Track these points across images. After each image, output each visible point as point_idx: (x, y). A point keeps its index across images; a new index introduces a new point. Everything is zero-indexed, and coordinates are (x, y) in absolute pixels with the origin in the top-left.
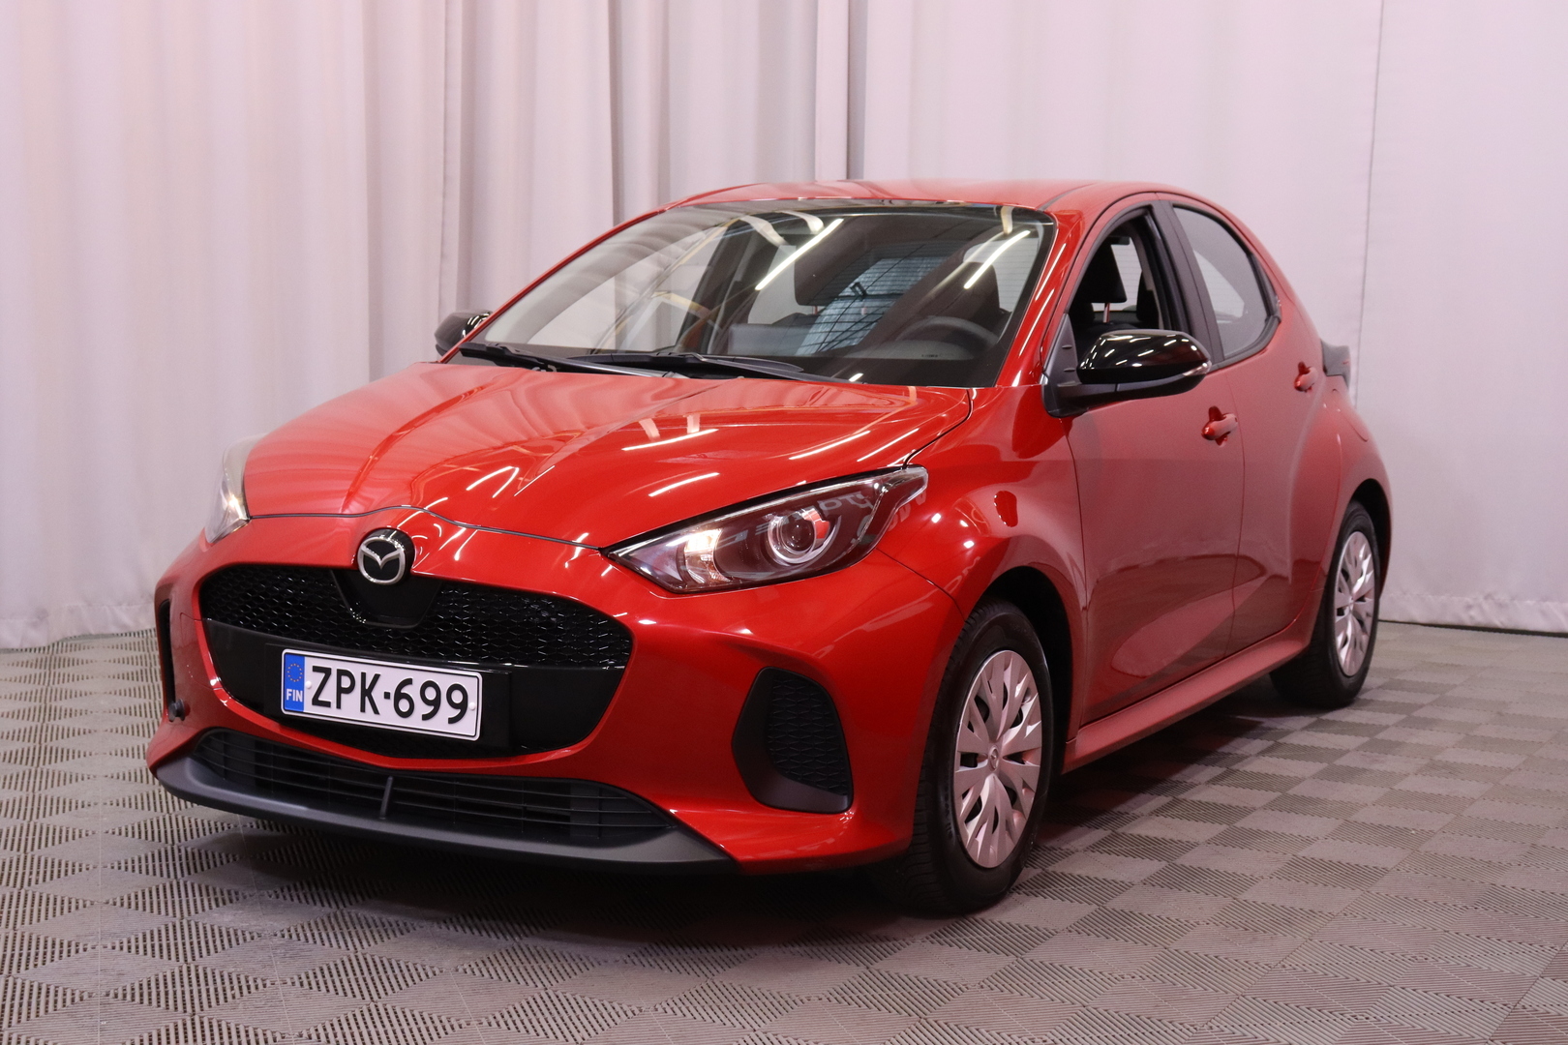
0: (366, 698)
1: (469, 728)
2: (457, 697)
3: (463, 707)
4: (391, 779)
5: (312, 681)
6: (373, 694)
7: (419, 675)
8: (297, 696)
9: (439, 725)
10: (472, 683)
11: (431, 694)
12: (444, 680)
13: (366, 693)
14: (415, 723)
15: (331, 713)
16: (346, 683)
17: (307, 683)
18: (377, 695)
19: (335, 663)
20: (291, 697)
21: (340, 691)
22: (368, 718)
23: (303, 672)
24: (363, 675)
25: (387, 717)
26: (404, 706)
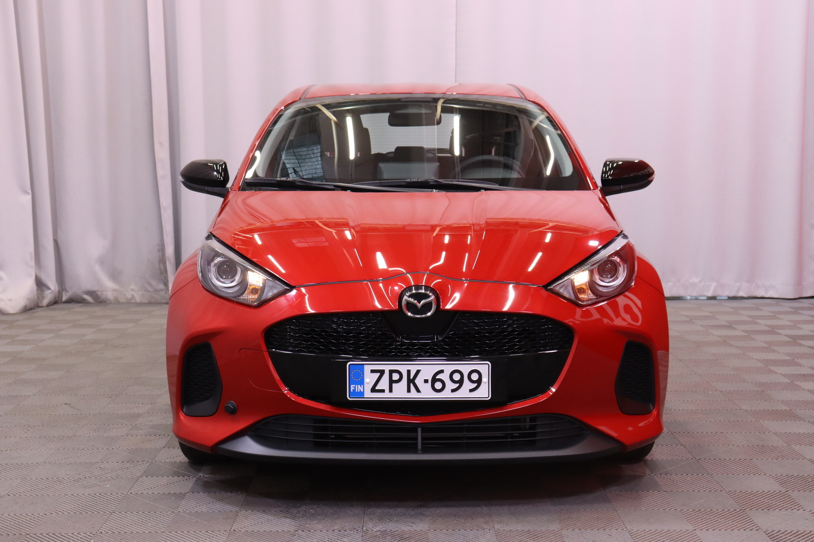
0: (411, 384)
1: (484, 393)
2: (475, 377)
3: (479, 382)
4: (419, 429)
5: (370, 379)
6: (416, 381)
7: (448, 367)
8: (359, 388)
9: (464, 393)
10: (485, 368)
11: (457, 377)
12: (466, 368)
13: (411, 381)
14: (447, 395)
15: (387, 396)
16: (396, 377)
17: (367, 380)
18: (419, 381)
19: (387, 367)
20: (354, 390)
21: (391, 382)
22: (414, 395)
23: (363, 374)
24: (409, 372)
25: (427, 393)
26: (438, 385)
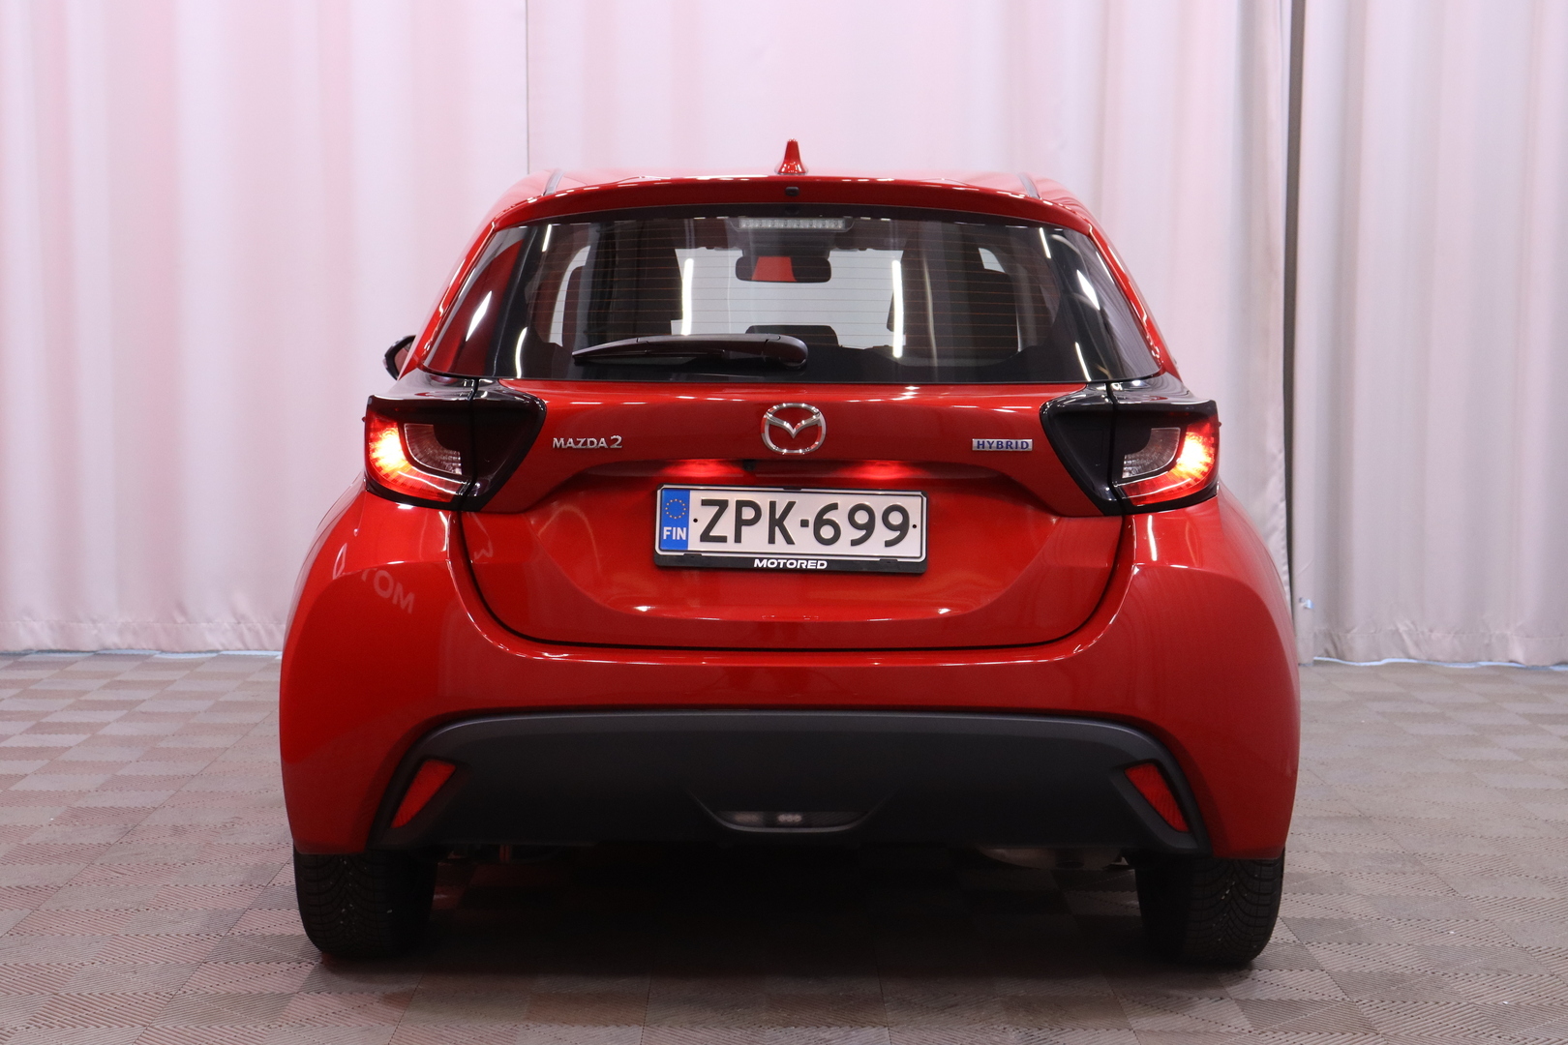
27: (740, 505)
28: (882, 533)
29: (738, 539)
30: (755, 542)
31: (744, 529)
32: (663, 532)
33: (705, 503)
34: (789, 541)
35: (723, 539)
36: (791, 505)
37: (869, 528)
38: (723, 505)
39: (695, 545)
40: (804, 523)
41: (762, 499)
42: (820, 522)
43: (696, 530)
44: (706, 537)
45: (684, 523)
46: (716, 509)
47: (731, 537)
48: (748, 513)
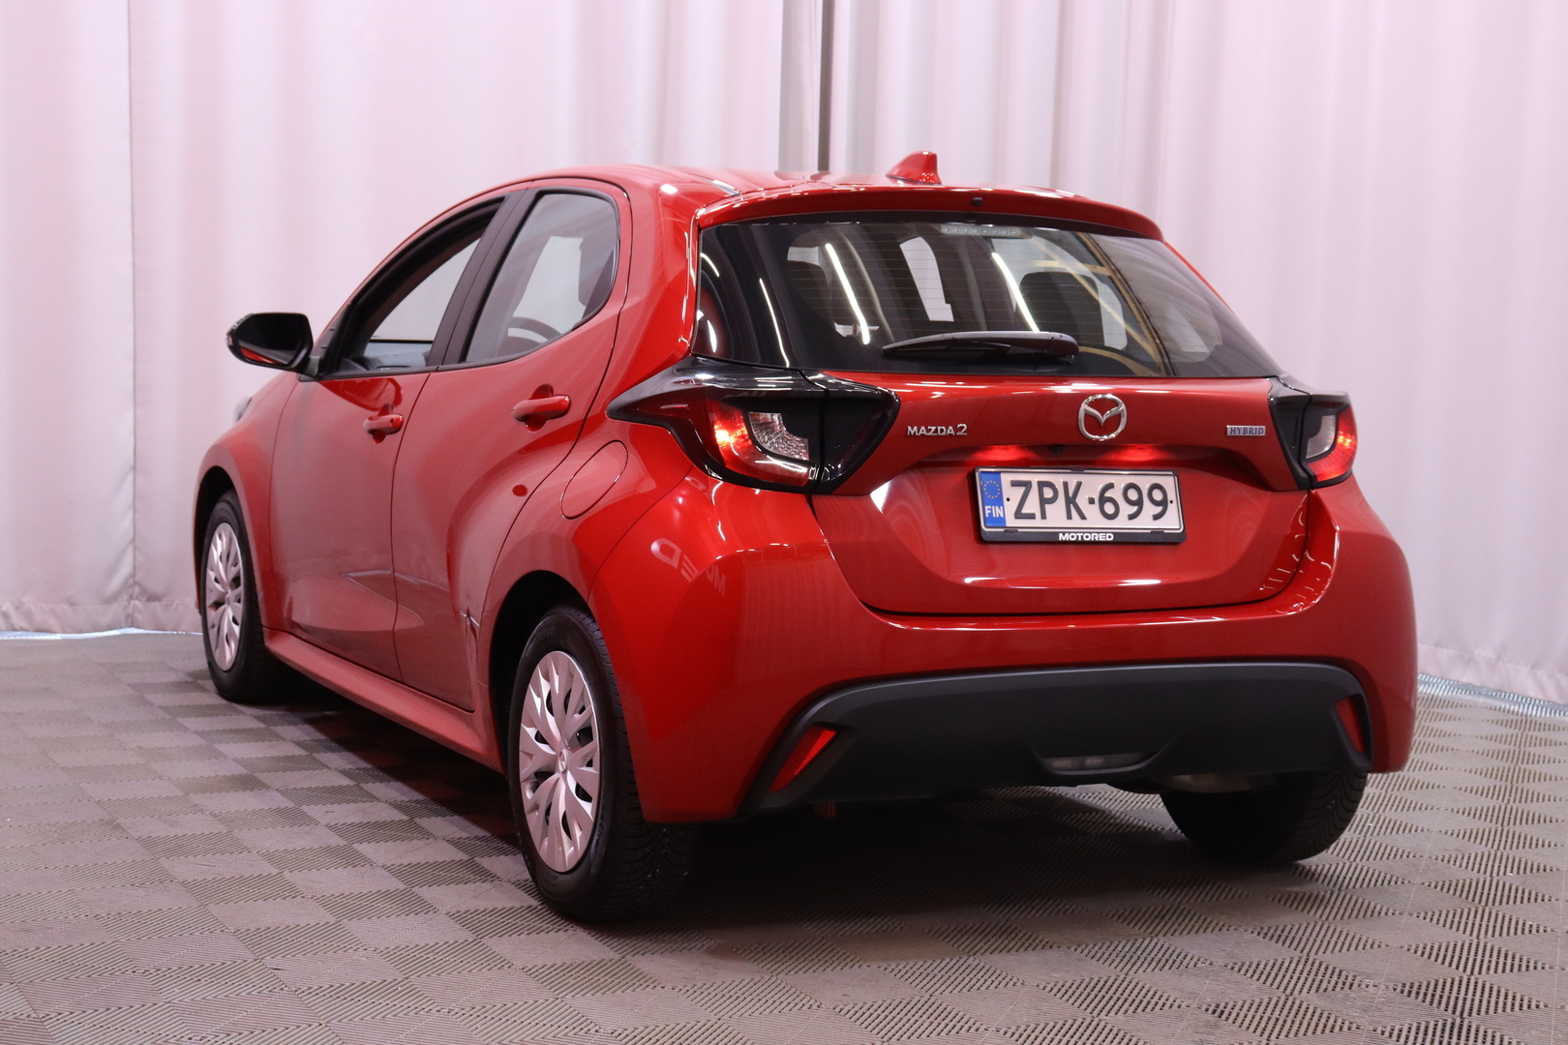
27: (1042, 485)
28: (1149, 509)
29: (1044, 517)
30: (1056, 517)
31: (1047, 507)
32: (986, 510)
33: (1015, 484)
34: (1083, 517)
35: (1032, 516)
36: (1079, 485)
37: (1139, 503)
38: (1027, 485)
39: (1011, 522)
40: (1091, 501)
41: (1058, 479)
42: (1103, 500)
43: (1010, 508)
44: (1019, 515)
45: (999, 502)
46: (1022, 489)
47: (1038, 515)
48: (1048, 493)
